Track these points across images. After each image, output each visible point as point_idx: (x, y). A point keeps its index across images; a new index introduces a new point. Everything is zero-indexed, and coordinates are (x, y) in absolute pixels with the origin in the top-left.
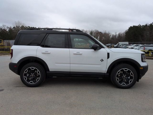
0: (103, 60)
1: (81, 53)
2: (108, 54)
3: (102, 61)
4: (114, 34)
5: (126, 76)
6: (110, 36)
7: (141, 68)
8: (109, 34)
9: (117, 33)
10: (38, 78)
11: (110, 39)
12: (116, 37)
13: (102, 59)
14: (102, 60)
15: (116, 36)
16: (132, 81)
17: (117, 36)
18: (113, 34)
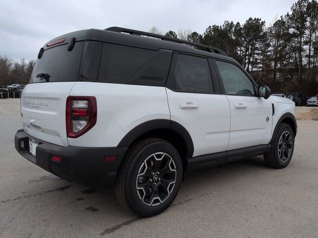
1: (245, 106)
2: (273, 106)
3: (267, 122)
4: (20, 63)
6: (10, 65)
8: (6, 61)
9: (25, 61)
10: (172, 183)
11: (9, 74)
12: (23, 70)
14: (268, 119)
15: (23, 66)
17: (26, 67)
18: (16, 62)
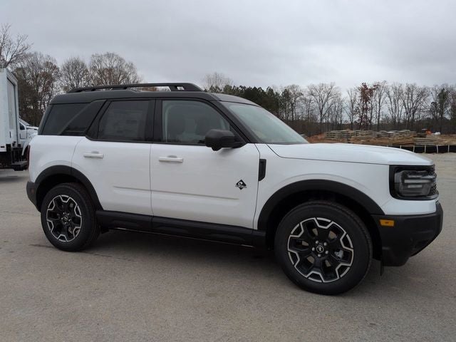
0: (244, 185)
1: (179, 159)
2: (263, 163)
3: (241, 189)
5: (326, 248)
7: (383, 222)
10: (77, 227)
13: (241, 181)
14: (242, 185)
16: (348, 268)
